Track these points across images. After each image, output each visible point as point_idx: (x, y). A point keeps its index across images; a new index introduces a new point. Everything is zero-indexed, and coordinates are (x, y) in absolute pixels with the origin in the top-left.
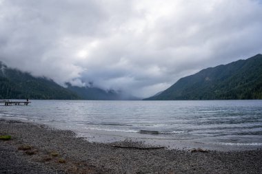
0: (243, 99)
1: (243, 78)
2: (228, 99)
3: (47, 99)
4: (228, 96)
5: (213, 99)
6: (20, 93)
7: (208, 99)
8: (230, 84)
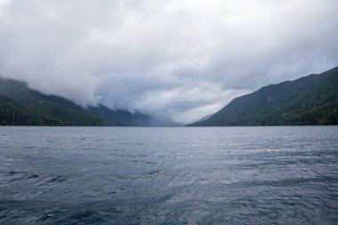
0: (326, 124)
1: (319, 98)
2: (304, 125)
3: (66, 125)
4: (303, 121)
5: (281, 125)
6: (30, 118)
7: (274, 125)
8: (302, 105)
